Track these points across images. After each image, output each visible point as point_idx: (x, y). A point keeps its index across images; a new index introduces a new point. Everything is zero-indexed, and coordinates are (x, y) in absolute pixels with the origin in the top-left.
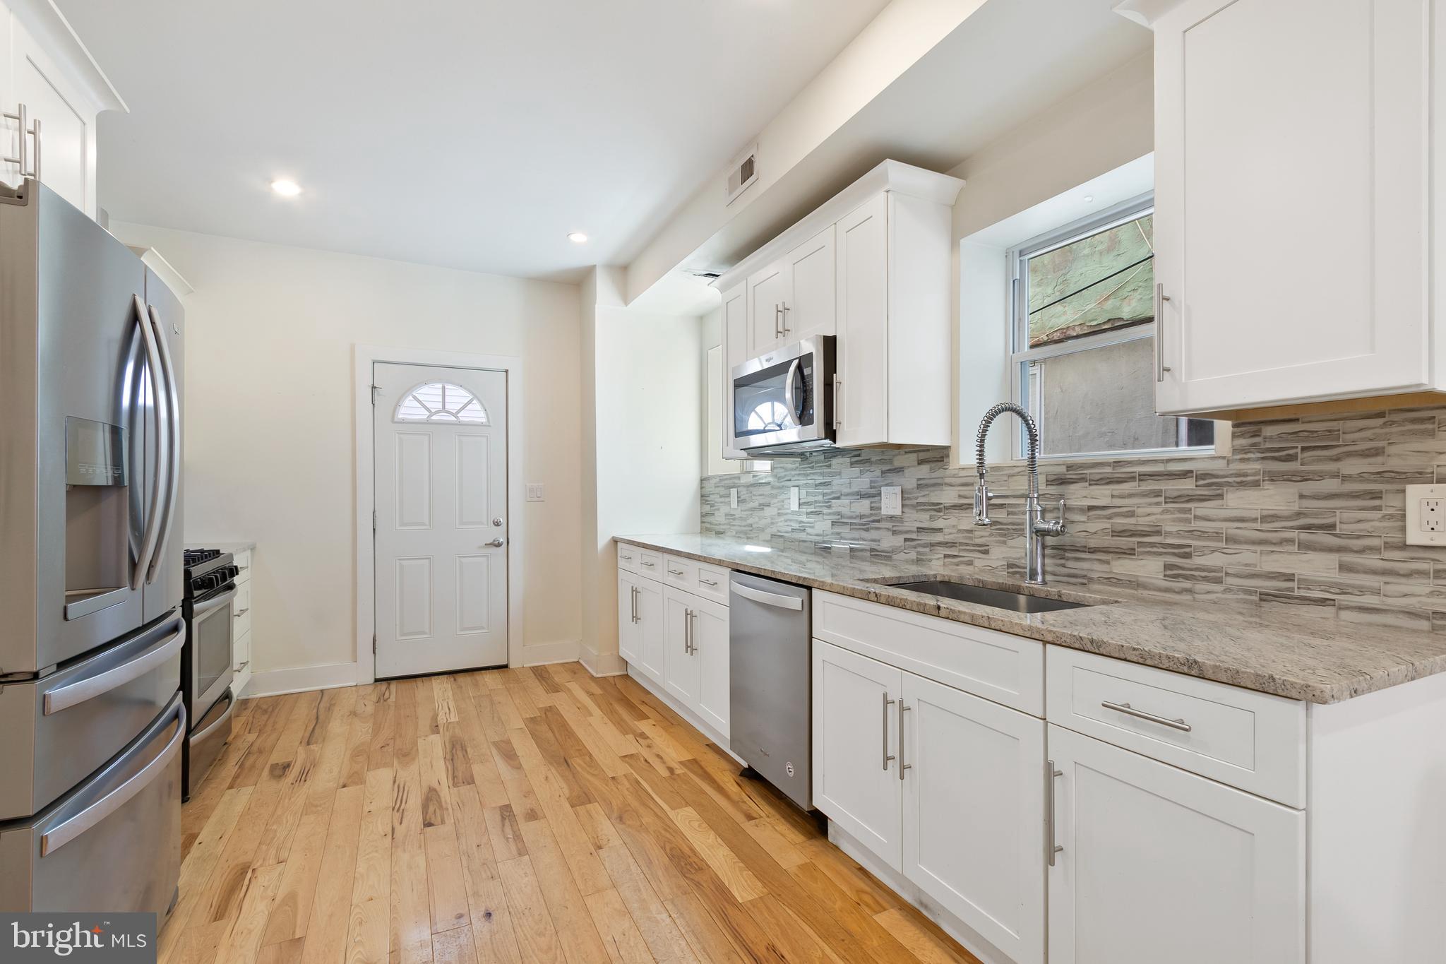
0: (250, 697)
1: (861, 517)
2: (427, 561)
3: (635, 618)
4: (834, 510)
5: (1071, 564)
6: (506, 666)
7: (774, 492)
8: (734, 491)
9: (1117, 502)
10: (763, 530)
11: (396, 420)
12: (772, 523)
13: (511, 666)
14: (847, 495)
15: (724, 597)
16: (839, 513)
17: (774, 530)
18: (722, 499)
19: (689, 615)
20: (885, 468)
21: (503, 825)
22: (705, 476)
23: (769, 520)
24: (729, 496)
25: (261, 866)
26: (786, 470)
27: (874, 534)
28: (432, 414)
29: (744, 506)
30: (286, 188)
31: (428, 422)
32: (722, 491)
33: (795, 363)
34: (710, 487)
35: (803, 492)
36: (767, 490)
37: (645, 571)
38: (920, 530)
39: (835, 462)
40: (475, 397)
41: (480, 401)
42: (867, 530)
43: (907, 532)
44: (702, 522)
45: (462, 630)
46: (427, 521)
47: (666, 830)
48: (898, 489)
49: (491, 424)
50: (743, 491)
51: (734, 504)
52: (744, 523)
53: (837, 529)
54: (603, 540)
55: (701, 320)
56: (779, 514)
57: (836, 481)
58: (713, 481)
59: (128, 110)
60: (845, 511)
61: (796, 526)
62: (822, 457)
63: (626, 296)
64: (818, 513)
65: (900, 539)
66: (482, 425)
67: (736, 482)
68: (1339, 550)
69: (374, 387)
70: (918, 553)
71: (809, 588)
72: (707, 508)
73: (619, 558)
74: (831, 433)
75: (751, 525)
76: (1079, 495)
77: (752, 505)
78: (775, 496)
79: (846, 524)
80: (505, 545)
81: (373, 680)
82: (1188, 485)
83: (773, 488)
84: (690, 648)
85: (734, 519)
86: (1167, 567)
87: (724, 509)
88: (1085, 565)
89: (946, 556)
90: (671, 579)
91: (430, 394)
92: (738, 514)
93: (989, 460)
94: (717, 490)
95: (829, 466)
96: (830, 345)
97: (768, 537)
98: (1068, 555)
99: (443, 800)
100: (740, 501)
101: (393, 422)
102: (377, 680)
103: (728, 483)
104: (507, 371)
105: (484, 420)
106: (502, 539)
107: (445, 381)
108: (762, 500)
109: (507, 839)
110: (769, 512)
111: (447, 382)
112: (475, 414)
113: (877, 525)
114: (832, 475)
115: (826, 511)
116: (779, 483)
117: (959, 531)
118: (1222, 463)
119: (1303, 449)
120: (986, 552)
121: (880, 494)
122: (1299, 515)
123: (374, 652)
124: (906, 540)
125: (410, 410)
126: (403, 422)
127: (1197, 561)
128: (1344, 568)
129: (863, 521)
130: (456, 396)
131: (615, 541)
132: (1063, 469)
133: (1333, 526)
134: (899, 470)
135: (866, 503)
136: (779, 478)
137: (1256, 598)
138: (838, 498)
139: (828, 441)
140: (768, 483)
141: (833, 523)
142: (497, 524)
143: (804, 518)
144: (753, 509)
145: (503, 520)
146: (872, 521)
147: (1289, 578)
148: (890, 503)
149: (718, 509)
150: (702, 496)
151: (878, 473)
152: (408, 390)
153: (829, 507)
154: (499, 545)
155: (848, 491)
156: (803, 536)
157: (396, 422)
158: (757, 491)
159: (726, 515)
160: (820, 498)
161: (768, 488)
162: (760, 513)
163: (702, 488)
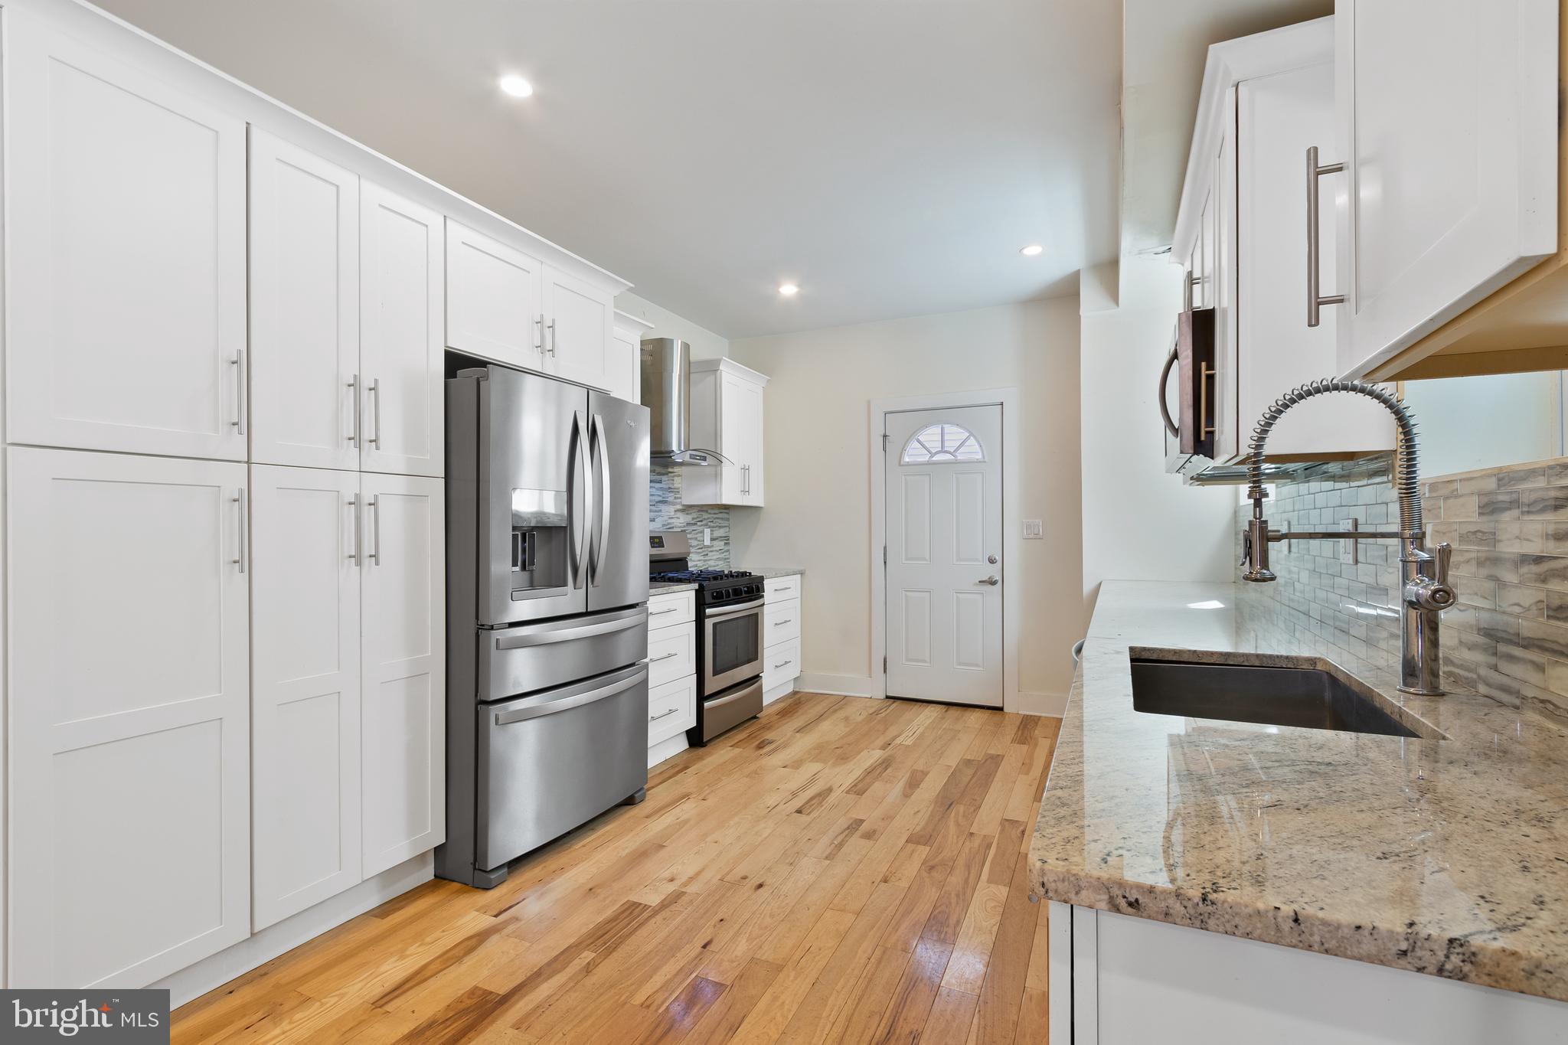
0: (801, 690)
2: (928, 594)
6: (1001, 709)
11: (902, 463)
13: (1005, 710)
21: (842, 833)
25: (694, 798)
28: (933, 455)
30: (788, 290)
31: (928, 463)
40: (971, 434)
41: (976, 438)
45: (960, 665)
46: (928, 558)
47: (958, 895)
49: (986, 460)
59: (632, 285)
63: (1116, 296)
66: (978, 462)
69: (885, 436)
80: (1000, 582)
81: (884, 696)
91: (930, 436)
99: (829, 798)
101: (900, 465)
102: (888, 697)
104: (1002, 404)
105: (979, 456)
106: (998, 577)
109: (832, 843)
111: (945, 423)
112: (973, 450)
123: (885, 671)
125: (914, 454)
126: (908, 464)
130: (955, 435)
131: (1099, 586)
142: (992, 561)
145: (998, 558)
152: (912, 434)
154: (993, 583)
157: (903, 465)
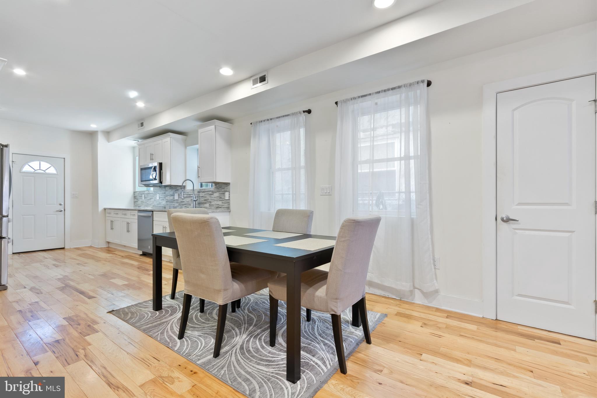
1: (171, 200)
2: (33, 216)
3: (112, 229)
4: (166, 199)
5: (200, 206)
6: (63, 248)
7: (154, 195)
8: (143, 195)
9: (205, 195)
10: (151, 205)
12: (153, 203)
13: (66, 248)
14: (169, 195)
15: (136, 217)
16: (167, 200)
17: (153, 204)
18: (140, 198)
19: (128, 223)
20: (176, 189)
22: (135, 191)
23: (152, 202)
24: (142, 196)
26: (156, 190)
27: (173, 204)
28: (36, 170)
29: (146, 199)
31: (34, 173)
32: (140, 195)
33: (153, 167)
34: (136, 194)
35: (160, 195)
36: (152, 195)
37: (115, 216)
38: (181, 202)
39: (167, 188)
40: (52, 166)
41: (54, 167)
42: (172, 203)
43: (179, 202)
44: (134, 204)
45: (47, 237)
46: (33, 203)
48: (177, 194)
49: (58, 174)
50: (146, 195)
51: (143, 199)
52: (146, 203)
53: (167, 203)
54: (101, 208)
55: (134, 148)
56: (155, 201)
57: (167, 192)
58: (137, 193)
60: (168, 199)
61: (158, 203)
62: (164, 187)
63: (109, 140)
64: (163, 200)
65: (178, 204)
66: (55, 174)
67: (144, 193)
68: (222, 201)
69: (13, 162)
70: (181, 207)
71: (153, 211)
72: (136, 200)
73: (106, 213)
74: (161, 182)
75: (148, 204)
76: (201, 194)
77: (148, 199)
78: (153, 196)
79: (168, 202)
80: (64, 211)
81: (12, 253)
82: (211, 193)
83: (153, 194)
84: (128, 231)
85: (143, 203)
86: (209, 205)
87: (140, 200)
88: (202, 206)
89: (185, 206)
90: (123, 216)
91: (34, 164)
92: (144, 201)
93: (195, 188)
94: (139, 195)
95: (165, 189)
96: (161, 165)
97: (152, 207)
98: (200, 204)
100: (145, 198)
102: (14, 253)
103: (142, 193)
104: (64, 158)
106: (62, 209)
107: (40, 161)
108: (150, 197)
110: (152, 200)
112: (52, 170)
113: (174, 201)
114: (166, 191)
115: (165, 199)
116: (155, 193)
117: (187, 202)
118: (213, 189)
119: (220, 188)
120: (190, 205)
121: (174, 195)
122: (219, 196)
124: (179, 204)
125: (27, 169)
126: (25, 172)
127: (212, 203)
128: (222, 203)
129: (172, 201)
130: (45, 165)
131: (105, 209)
132: (199, 190)
133: (221, 198)
134: (178, 190)
135: (172, 197)
136: (155, 192)
137: (216, 208)
138: (167, 196)
139: (160, 184)
140: (152, 193)
141: (166, 202)
142: (61, 205)
143: (160, 201)
144: (148, 200)
145: (63, 203)
146: (173, 201)
147: (218, 205)
148: (176, 197)
149: (139, 200)
150: (134, 197)
151: (174, 191)
152: (26, 163)
153: (165, 198)
154: (61, 211)
155: (169, 194)
156: (160, 205)
157: (21, 172)
158: (149, 195)
159: (141, 202)
160: (163, 196)
161: (152, 194)
162: (150, 201)
163: (134, 194)
